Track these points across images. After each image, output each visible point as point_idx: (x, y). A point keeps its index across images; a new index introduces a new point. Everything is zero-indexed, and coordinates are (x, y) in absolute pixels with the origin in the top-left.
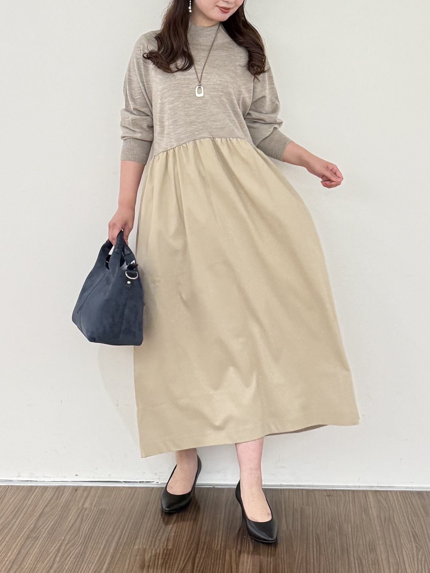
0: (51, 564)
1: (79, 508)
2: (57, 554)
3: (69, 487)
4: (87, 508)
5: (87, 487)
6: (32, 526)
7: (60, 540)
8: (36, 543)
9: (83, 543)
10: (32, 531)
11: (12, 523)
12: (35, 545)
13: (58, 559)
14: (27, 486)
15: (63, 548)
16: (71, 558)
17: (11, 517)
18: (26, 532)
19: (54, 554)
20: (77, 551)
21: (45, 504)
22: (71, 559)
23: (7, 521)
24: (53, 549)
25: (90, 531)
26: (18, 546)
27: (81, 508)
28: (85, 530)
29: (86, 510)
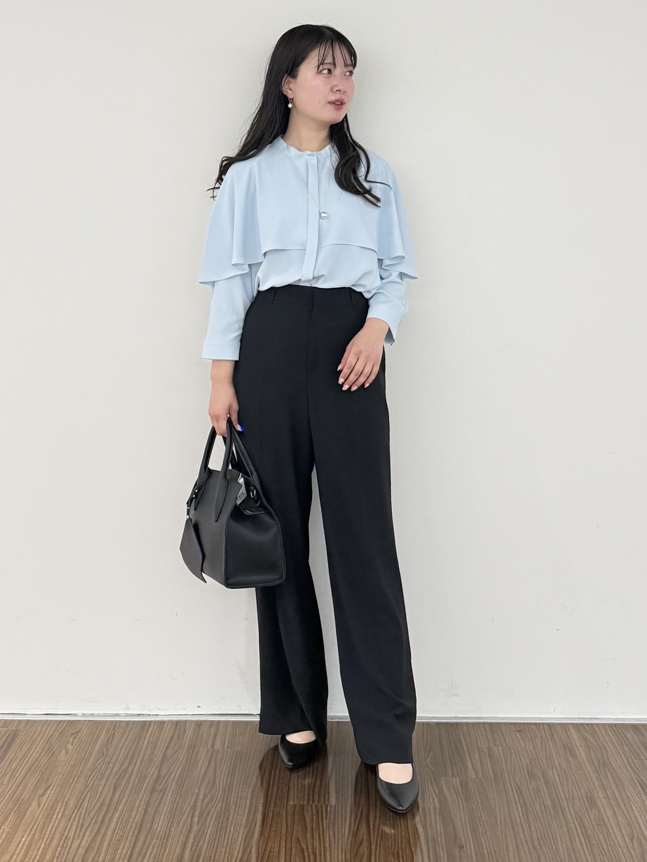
0: (189, 826)
1: (208, 751)
2: (193, 814)
3: (191, 722)
4: (218, 750)
5: (213, 721)
6: (155, 776)
7: (194, 794)
8: (165, 798)
9: (224, 798)
10: (155, 783)
11: (130, 770)
12: (164, 801)
13: (196, 819)
14: (139, 721)
15: (199, 804)
17: (127, 763)
18: (148, 783)
19: (190, 813)
20: (217, 809)
21: (166, 745)
22: (213, 819)
23: (123, 769)
24: (187, 807)
25: (228, 781)
26: (143, 802)
27: (211, 750)
28: (221, 779)
29: (217, 752)
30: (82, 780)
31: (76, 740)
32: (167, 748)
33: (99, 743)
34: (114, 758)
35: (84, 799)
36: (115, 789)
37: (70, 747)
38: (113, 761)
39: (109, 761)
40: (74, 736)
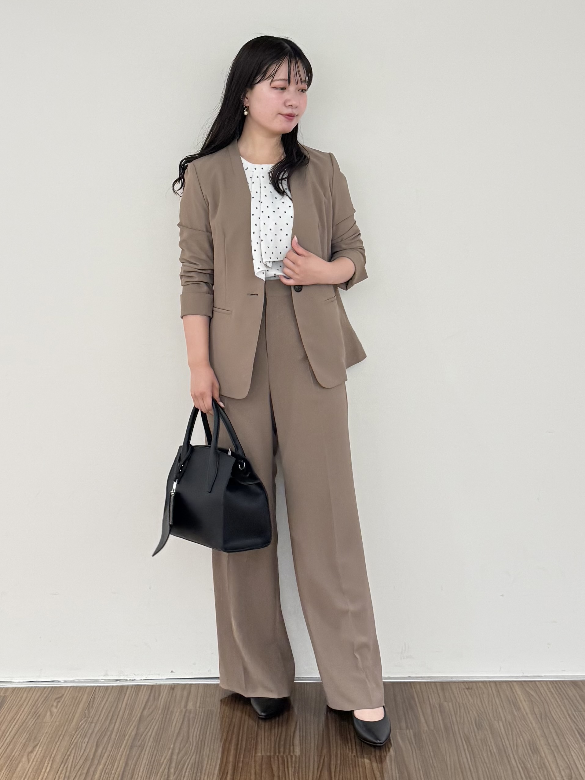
0: (166, 777)
1: (181, 711)
2: (170, 765)
3: (165, 685)
4: (191, 710)
5: (186, 685)
6: (134, 733)
7: (170, 749)
8: (143, 753)
9: (197, 751)
10: (134, 739)
11: (110, 729)
12: (142, 755)
13: (172, 770)
14: (117, 686)
15: (175, 757)
16: (186, 769)
17: (108, 723)
18: (128, 740)
19: (167, 765)
20: (191, 761)
21: (143, 706)
22: (188, 770)
23: (104, 728)
24: (164, 760)
25: (201, 737)
26: (123, 756)
27: (184, 710)
28: (195, 735)
29: (190, 712)
30: (67, 738)
31: (60, 704)
32: (144, 709)
33: (81, 706)
34: (96, 718)
35: (69, 755)
36: (97, 746)
37: (55, 710)
38: (95, 721)
39: (91, 722)
40: (58, 700)
